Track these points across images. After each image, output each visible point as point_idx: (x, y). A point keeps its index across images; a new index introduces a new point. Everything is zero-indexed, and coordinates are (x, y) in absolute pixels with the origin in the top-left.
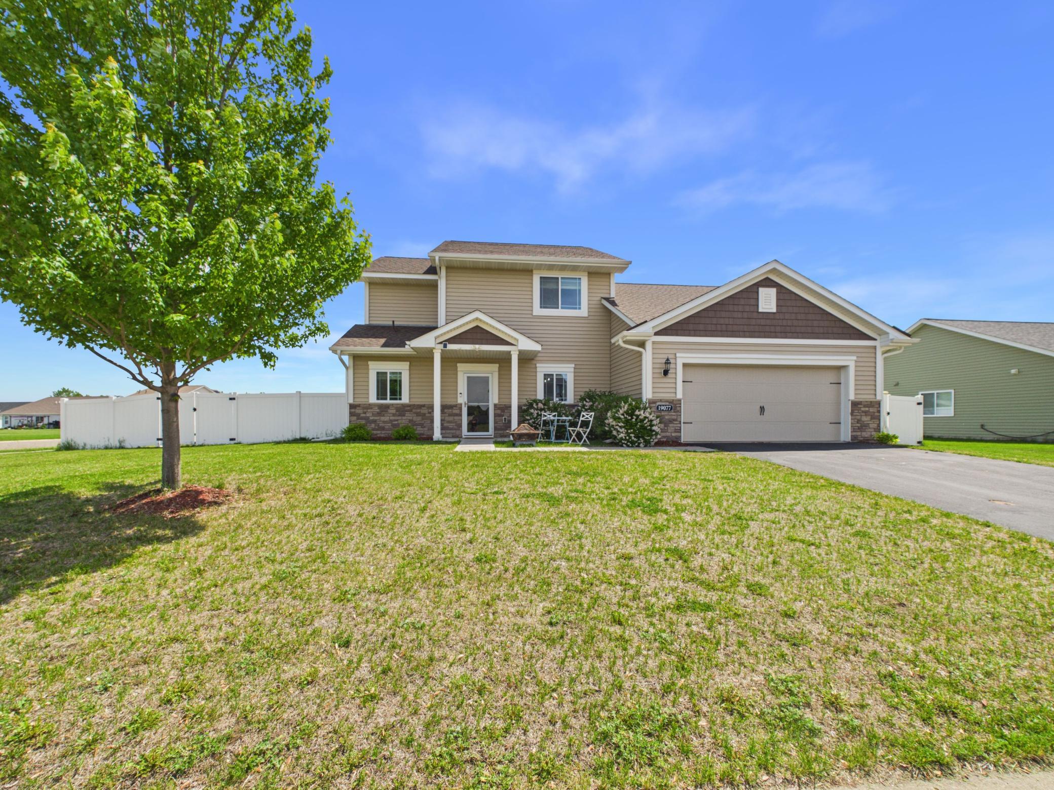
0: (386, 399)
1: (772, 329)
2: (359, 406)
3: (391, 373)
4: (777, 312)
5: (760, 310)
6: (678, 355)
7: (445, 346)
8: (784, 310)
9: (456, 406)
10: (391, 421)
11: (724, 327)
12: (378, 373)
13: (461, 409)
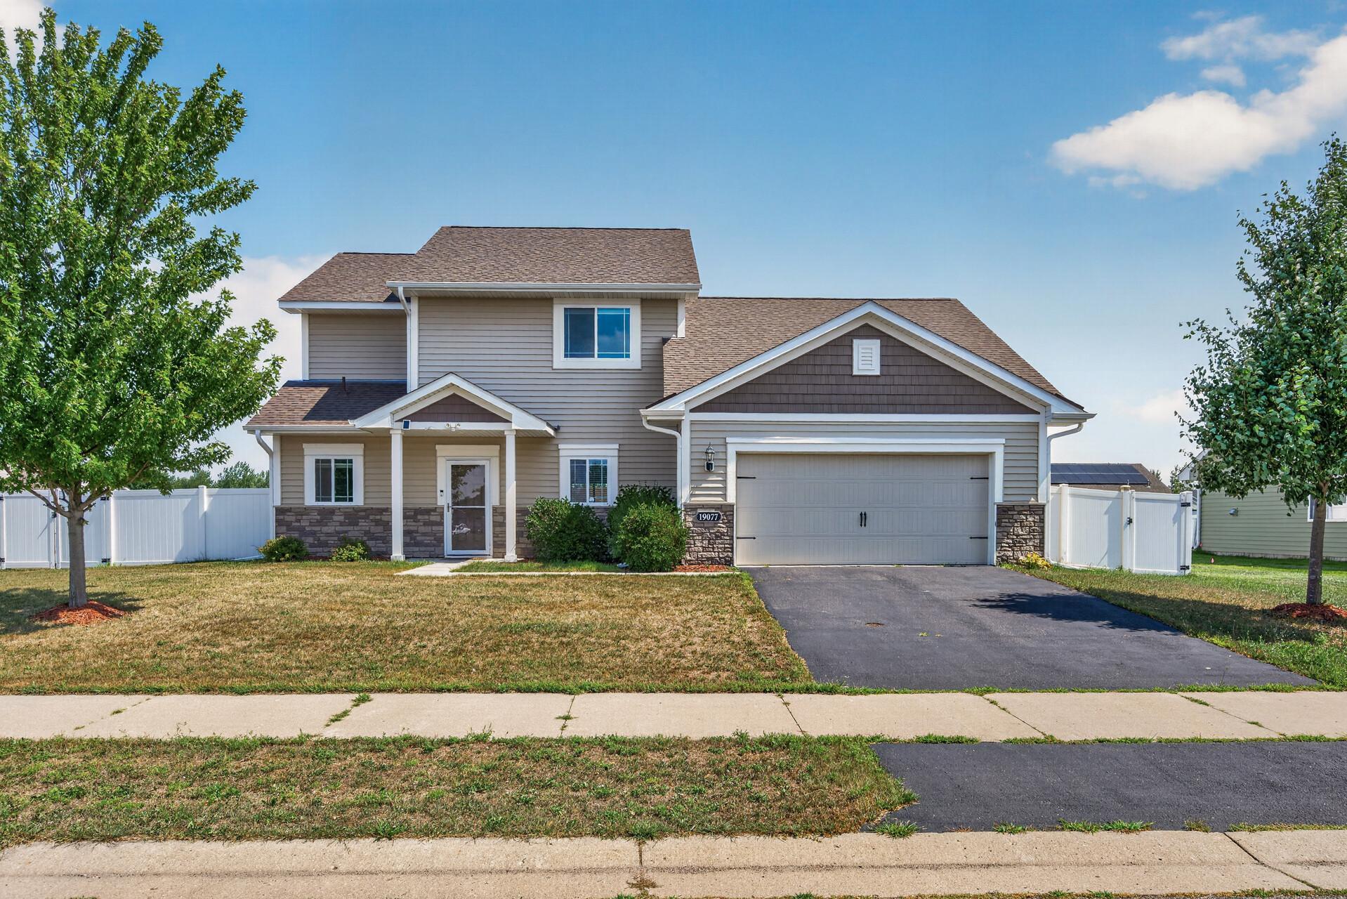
0: (330, 500)
1: (875, 399)
2: (289, 510)
3: (336, 461)
4: (882, 375)
5: (855, 372)
6: (728, 440)
7: (406, 425)
8: (893, 370)
9: (435, 510)
10: (338, 533)
11: (800, 399)
12: (317, 461)
13: (442, 515)
